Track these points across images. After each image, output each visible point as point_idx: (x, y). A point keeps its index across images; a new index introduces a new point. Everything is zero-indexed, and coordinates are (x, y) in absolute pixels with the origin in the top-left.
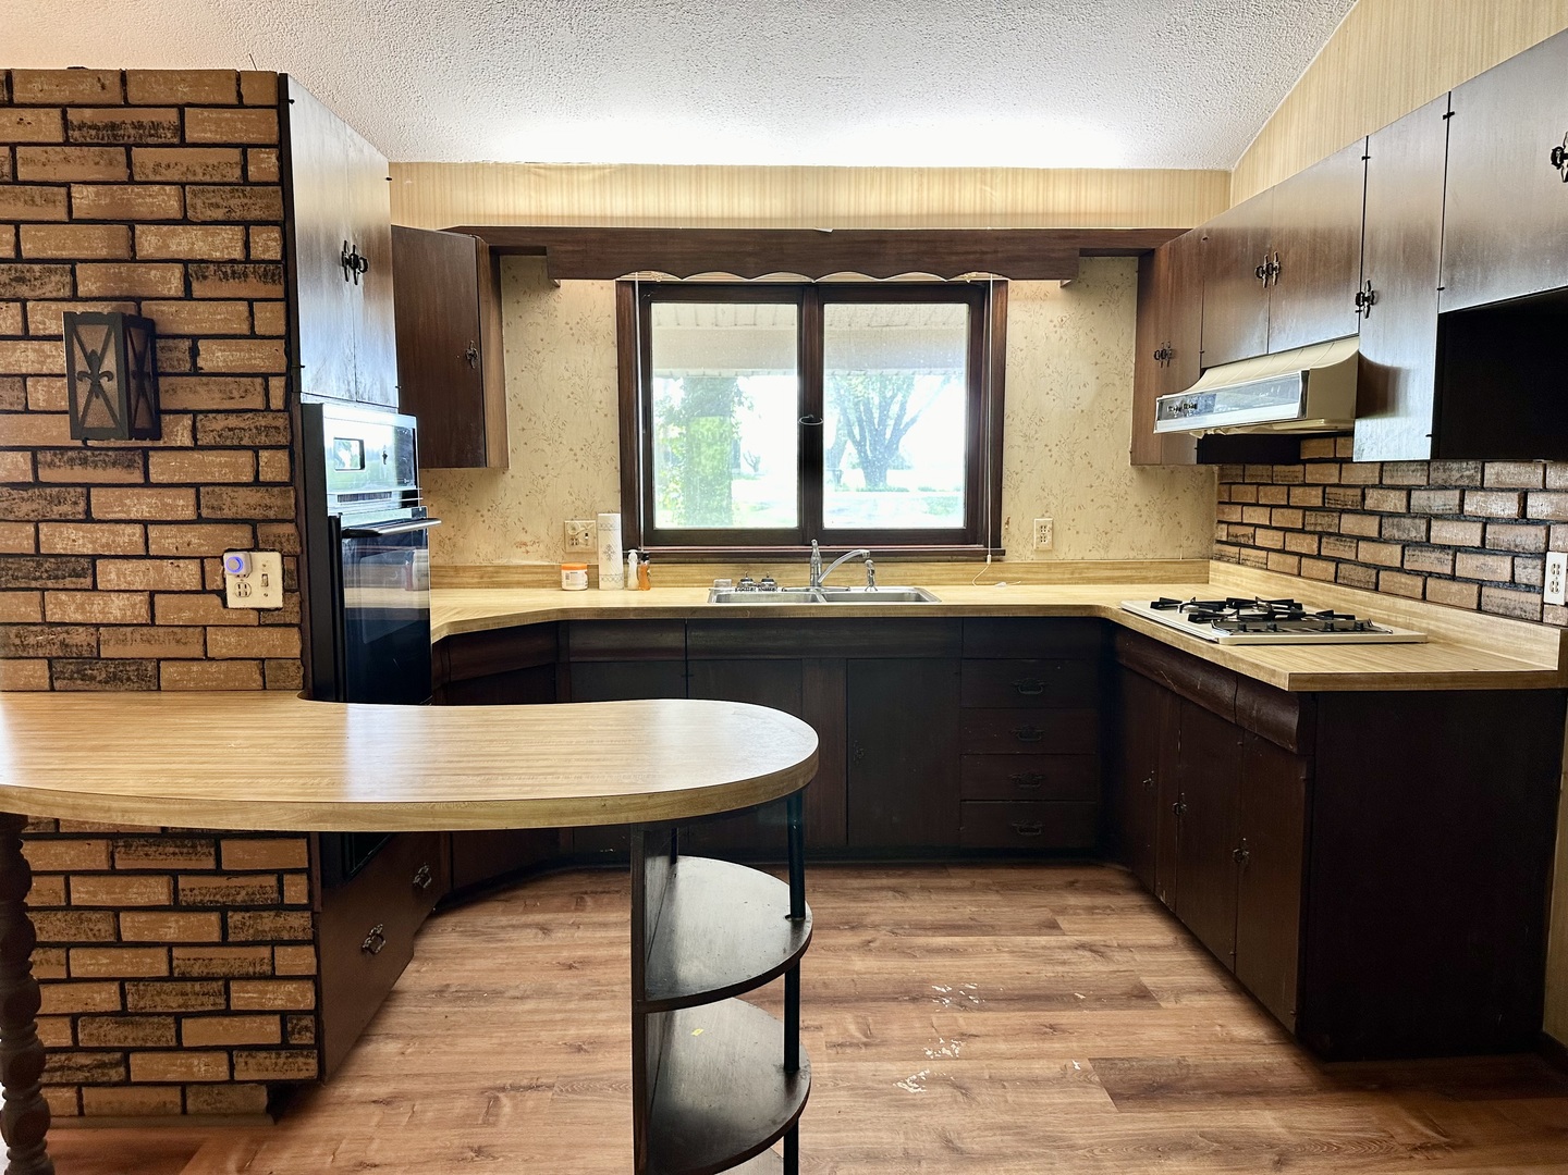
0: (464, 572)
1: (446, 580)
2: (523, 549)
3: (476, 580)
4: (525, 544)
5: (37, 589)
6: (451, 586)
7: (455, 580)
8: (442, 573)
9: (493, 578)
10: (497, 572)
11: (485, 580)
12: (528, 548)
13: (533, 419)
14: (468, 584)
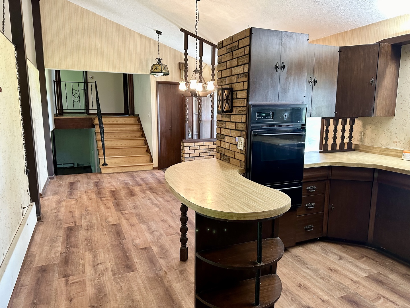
0: (375, 149)
1: (370, 151)
2: (395, 144)
3: (378, 152)
4: (396, 142)
5: (220, 140)
6: (371, 153)
7: (373, 151)
8: (369, 148)
9: (384, 152)
10: (385, 150)
11: (381, 152)
12: (397, 144)
13: (405, 100)
14: (376, 153)
